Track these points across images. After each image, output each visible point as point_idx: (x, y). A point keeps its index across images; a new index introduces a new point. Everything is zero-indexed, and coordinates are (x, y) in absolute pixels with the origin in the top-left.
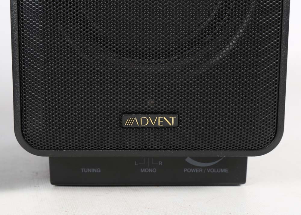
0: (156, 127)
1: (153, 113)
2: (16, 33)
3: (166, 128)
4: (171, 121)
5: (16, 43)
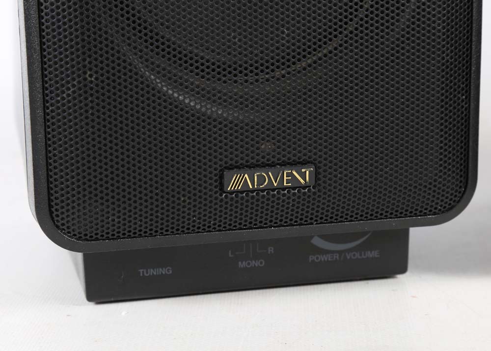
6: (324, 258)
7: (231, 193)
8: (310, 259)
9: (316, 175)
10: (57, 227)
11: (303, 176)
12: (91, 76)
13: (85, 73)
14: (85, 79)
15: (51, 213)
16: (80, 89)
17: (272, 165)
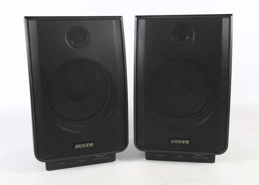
0: (182, 144)
1: (181, 139)
2: (135, 111)
3: (185, 144)
4: (187, 142)
5: (135, 114)
6: (98, 159)
7: (76, 149)
8: (95, 159)
9: (94, 144)
10: (39, 157)
11: (91, 145)
12: (46, 127)
13: (45, 126)
14: (44, 128)
15: (38, 155)
16: (43, 130)
17: (85, 143)
